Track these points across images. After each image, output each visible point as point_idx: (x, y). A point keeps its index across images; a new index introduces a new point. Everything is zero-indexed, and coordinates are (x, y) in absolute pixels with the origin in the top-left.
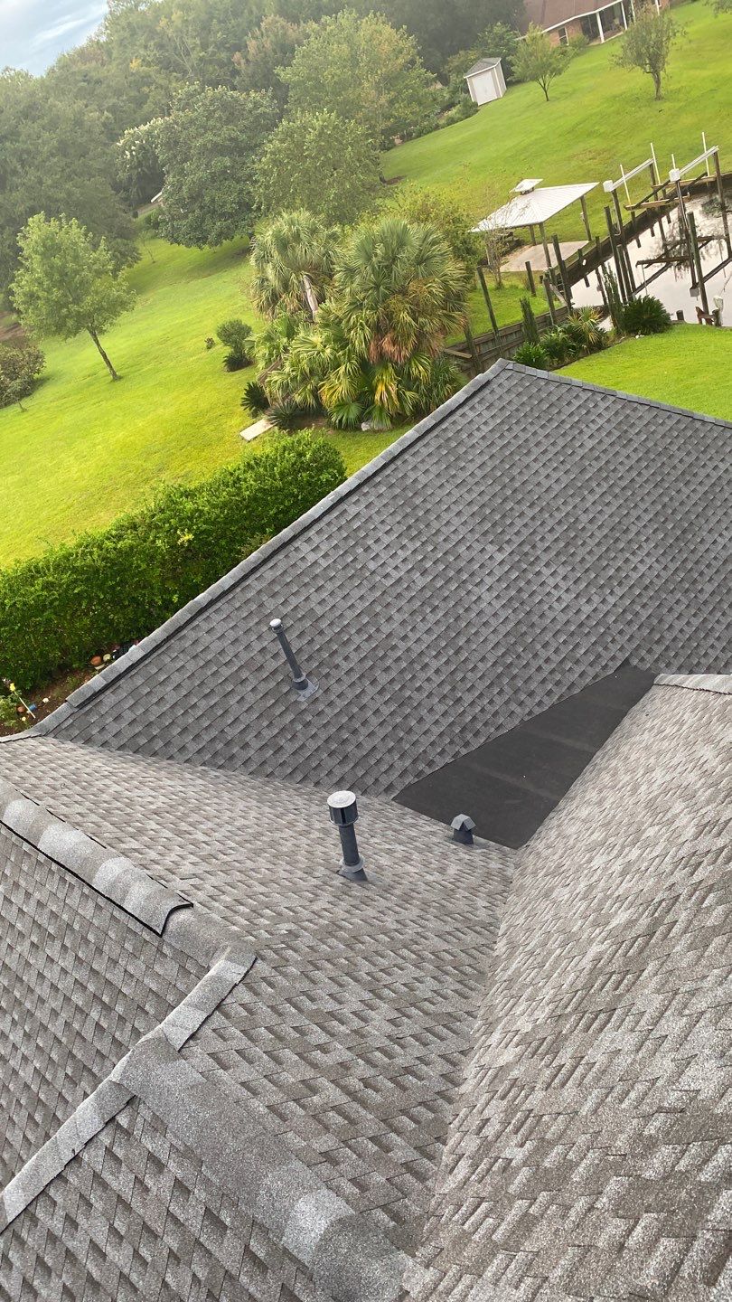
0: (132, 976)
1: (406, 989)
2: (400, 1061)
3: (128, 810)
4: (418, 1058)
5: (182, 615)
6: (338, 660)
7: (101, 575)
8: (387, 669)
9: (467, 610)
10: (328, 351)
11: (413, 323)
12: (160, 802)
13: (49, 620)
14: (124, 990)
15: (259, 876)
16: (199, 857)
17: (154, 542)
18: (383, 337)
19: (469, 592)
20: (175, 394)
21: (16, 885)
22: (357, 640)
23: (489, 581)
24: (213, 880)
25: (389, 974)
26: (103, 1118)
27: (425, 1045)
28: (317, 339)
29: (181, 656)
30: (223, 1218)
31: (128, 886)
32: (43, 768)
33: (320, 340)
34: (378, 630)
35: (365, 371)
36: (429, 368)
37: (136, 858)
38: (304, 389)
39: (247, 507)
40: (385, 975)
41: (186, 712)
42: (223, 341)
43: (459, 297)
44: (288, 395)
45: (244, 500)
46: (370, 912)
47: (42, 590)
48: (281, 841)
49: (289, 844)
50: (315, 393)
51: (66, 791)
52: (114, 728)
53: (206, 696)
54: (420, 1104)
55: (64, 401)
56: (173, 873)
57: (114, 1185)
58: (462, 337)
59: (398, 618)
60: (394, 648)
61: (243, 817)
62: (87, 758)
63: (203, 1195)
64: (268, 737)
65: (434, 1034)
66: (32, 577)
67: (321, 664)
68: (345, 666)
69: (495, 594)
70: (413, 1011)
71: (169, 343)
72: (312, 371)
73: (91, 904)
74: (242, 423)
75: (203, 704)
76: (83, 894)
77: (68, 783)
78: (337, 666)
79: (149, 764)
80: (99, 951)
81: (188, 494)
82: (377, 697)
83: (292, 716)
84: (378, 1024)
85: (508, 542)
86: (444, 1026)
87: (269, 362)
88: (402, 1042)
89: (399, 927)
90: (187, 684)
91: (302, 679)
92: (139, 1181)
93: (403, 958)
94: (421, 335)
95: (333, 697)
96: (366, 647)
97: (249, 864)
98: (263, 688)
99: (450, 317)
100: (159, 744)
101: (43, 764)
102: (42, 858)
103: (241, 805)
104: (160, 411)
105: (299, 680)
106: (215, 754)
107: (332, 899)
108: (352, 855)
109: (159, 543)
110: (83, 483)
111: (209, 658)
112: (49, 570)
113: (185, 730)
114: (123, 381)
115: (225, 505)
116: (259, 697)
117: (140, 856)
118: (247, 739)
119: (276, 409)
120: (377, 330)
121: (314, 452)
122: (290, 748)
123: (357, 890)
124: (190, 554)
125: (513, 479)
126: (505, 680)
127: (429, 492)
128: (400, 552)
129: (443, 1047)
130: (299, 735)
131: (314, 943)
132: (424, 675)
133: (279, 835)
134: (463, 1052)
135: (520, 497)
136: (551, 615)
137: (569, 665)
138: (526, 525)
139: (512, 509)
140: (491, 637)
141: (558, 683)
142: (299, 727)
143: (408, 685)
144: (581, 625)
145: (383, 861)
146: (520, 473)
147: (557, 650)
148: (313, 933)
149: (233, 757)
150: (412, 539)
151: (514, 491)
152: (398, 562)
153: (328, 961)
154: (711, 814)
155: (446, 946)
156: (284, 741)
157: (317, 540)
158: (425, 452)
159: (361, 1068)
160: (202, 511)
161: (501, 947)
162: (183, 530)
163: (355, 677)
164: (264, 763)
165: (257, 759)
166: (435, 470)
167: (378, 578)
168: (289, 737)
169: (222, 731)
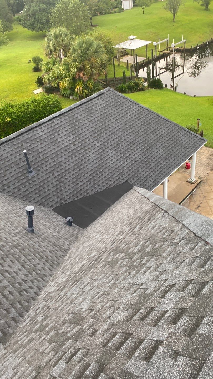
1: (33, 266)
4: (29, 287)
6: (43, 166)
8: (58, 171)
9: (85, 158)
10: (64, 72)
11: (90, 70)
18: (81, 72)
19: (87, 153)
20: (16, 75)
22: (50, 161)
23: (93, 151)
25: (30, 261)
27: (33, 283)
28: (61, 68)
33: (62, 68)
34: (57, 159)
35: (74, 81)
36: (93, 84)
38: (55, 82)
39: (29, 114)
40: (28, 261)
42: (34, 62)
43: (105, 65)
44: (50, 83)
45: (29, 112)
46: (31, 242)
48: (11, 217)
49: (13, 219)
50: (58, 84)
54: (25, 300)
58: (104, 78)
59: (64, 157)
60: (61, 165)
61: (2, 209)
64: (17, 186)
65: (37, 280)
67: (38, 166)
68: (45, 168)
69: (94, 155)
70: (34, 273)
72: (58, 77)
74: (35, 88)
78: (43, 168)
81: (12, 106)
82: (53, 179)
83: (26, 181)
84: (21, 275)
85: (101, 141)
86: (41, 278)
87: (46, 71)
88: (26, 281)
89: (39, 247)
91: (31, 170)
93: (36, 257)
94: (92, 74)
95: (40, 177)
96: (53, 164)
98: (18, 170)
99: (102, 71)
103: (2, 204)
104: (10, 79)
105: (30, 170)
107: (20, 237)
108: (31, 224)
115: (23, 112)
116: (16, 173)
118: (10, 185)
119: (45, 87)
120: (79, 70)
121: (53, 102)
122: (23, 190)
123: (30, 235)
124: (9, 125)
125: (105, 123)
126: (92, 181)
127: (81, 122)
128: (68, 138)
129: (38, 284)
130: (27, 186)
131: (10, 249)
132: (69, 175)
133: (11, 215)
134: (44, 286)
135: (107, 128)
136: (109, 164)
137: (111, 179)
138: (107, 137)
139: (104, 132)
140: (90, 167)
141: (107, 184)
142: (27, 184)
143: (63, 177)
144: (116, 169)
145: (42, 228)
146: (108, 122)
147: (108, 175)
148: (10, 246)
149: (4, 190)
150: (73, 135)
151: (105, 127)
152: (67, 140)
153: (12, 255)
154: (124, 229)
155: (51, 255)
156: (22, 187)
157: (43, 129)
158: (81, 109)
159: (10, 288)
160: (15, 112)
161: (67, 257)
162: (8, 117)
163: (48, 172)
164: (14, 193)
165: (12, 192)
166: (83, 115)
167: (60, 144)
168: (24, 186)
169: (2, 181)
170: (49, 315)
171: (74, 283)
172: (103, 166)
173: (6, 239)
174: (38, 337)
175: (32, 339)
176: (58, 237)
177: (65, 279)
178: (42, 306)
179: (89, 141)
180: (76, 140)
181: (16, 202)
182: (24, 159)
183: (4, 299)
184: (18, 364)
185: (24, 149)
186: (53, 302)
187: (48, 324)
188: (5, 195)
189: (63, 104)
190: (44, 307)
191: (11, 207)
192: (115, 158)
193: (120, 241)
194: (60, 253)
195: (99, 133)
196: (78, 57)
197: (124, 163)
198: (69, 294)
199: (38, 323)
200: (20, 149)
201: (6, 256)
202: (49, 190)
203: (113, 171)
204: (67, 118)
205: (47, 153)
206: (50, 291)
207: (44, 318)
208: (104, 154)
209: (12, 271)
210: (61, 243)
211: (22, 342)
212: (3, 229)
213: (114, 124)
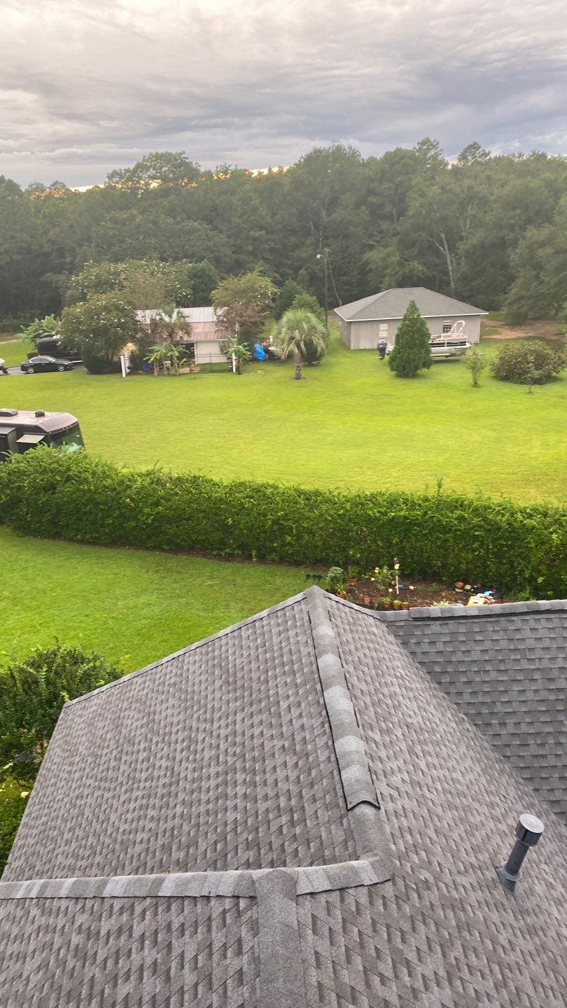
0: (317, 818)
3: (392, 711)
12: (416, 720)
14: (308, 821)
15: (438, 824)
16: (411, 778)
24: (406, 802)
29: (502, 633)
31: (352, 762)
32: (364, 644)
37: (370, 748)
48: (475, 812)
49: (478, 818)
51: (366, 669)
52: (426, 648)
53: (500, 671)
56: (385, 777)
57: (214, 934)
61: (463, 774)
62: (395, 655)
64: (523, 731)
73: (326, 753)
76: (327, 743)
77: (371, 665)
79: (430, 688)
92: (225, 947)
97: (439, 810)
100: (445, 679)
101: (366, 640)
102: (322, 701)
103: (468, 763)
106: (479, 714)
107: (475, 884)
108: (514, 865)
111: (520, 647)
113: (469, 682)
116: (536, 699)
117: (375, 748)
118: (507, 721)
122: (534, 750)
123: (499, 893)
130: (547, 746)
131: (437, 904)
133: (476, 805)
142: (551, 741)
148: (442, 896)
149: (490, 725)
153: (436, 924)
156: (533, 742)
164: (508, 745)
165: (504, 740)
168: (539, 742)
169: (494, 702)
173: (441, 869)
181: (502, 773)
188: (484, 738)
191: (484, 782)
201: (420, 918)
209: (419, 970)
212: (445, 835)
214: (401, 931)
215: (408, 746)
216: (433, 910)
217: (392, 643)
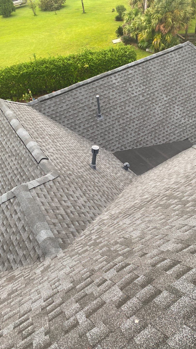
0: (29, 171)
1: (92, 196)
2: (82, 210)
3: (43, 132)
4: (87, 211)
5: (74, 86)
6: (111, 112)
7: (61, 69)
8: (123, 119)
9: (151, 111)
10: (145, 23)
11: (172, 23)
12: (52, 133)
13: (44, 77)
14: (26, 173)
15: (69, 159)
16: (56, 149)
17: (78, 64)
18: (162, 24)
19: (153, 106)
20: (99, 23)
21: (9, 140)
22: (118, 109)
23: (160, 104)
24: (57, 156)
25: (90, 191)
26: (7, 198)
27: (90, 209)
28: (143, 18)
29: (71, 97)
30: (26, 228)
31: (34, 149)
32: (25, 114)
33: (144, 19)
34: (125, 108)
35: (153, 33)
36: (171, 38)
37: (39, 144)
38: (134, 33)
39: (106, 62)
40: (88, 191)
41: (67, 113)
42: (117, 11)
43: (188, 19)
44: (129, 33)
45: (106, 60)
46: (93, 176)
47: (45, 68)
48: (79, 153)
49: (80, 154)
50: (137, 35)
51: (29, 121)
52: (48, 110)
53: (74, 110)
54: (82, 221)
55: (67, 15)
56: (47, 150)
57: (6, 214)
58: (184, 32)
59: (132, 106)
60: (127, 114)
61: (72, 144)
62: (38, 115)
63: (23, 222)
64: (86, 127)
65: (94, 208)
66: (43, 63)
67: (107, 112)
68: (113, 115)
69: (160, 109)
70: (92, 201)
71: (102, 6)
72: (138, 28)
73: (25, 151)
74: (114, 37)
75: (72, 112)
76: (24, 147)
77: (30, 120)
78: (110, 114)
79: (53, 123)
80: (23, 162)
81: (91, 53)
82: (118, 126)
83: (94, 123)
84: (82, 201)
85: (170, 95)
86: (97, 207)
87: (127, 21)
88: (85, 207)
89: (98, 182)
90: (70, 105)
91: (100, 114)
92: (11, 215)
93: (95, 189)
94: (172, 27)
95: (107, 122)
96: (120, 112)
97: (68, 155)
98: (89, 113)
99: (183, 25)
100: (58, 119)
101: (26, 113)
102: (17, 135)
103: (73, 141)
104: (93, 27)
106: (72, 126)
107: (84, 170)
108: (94, 162)
109: (79, 65)
110: (65, 41)
111: (78, 100)
112: (48, 63)
113: (66, 117)
114: (86, 14)
115: (100, 60)
116: (87, 115)
117: (41, 143)
118: (81, 125)
119: (124, 37)
120: (161, 21)
121: (130, 52)
122: (91, 131)
123: (92, 170)
124: (86, 71)
125: (178, 78)
126: (154, 133)
127: (153, 74)
128: (139, 88)
129: (94, 211)
130: (94, 129)
131: (75, 178)
132: (132, 124)
133: (79, 151)
134: (99, 214)
135: (178, 84)
136: (173, 119)
137: (172, 134)
138: (176, 92)
139: (174, 86)
140: (154, 120)
141: (167, 138)
142: (95, 127)
143: (128, 125)
144: (180, 125)
145: (102, 167)
146: (180, 77)
147: (170, 130)
148: (76, 176)
149: (76, 128)
150: (143, 86)
151: (177, 82)
152: (137, 90)
153: (76, 183)
154: (179, 180)
155: (107, 190)
156: (90, 129)
157: (117, 77)
158: (156, 61)
159: (72, 209)
160: (93, 59)
161: (120, 195)
162: (86, 63)
163: (114, 119)
164: (83, 133)
165: (82, 131)
166: (157, 68)
167: (130, 94)
168: (92, 128)
169: (75, 121)
170: (102, 236)
171: (126, 216)
172: (167, 121)
173: (73, 169)
174: (92, 250)
175: (87, 250)
176: (115, 178)
177: (117, 211)
178: (96, 228)
179: (158, 93)
180: (145, 92)
181: (84, 141)
182: (96, 103)
183: (66, 216)
184: (75, 265)
185: (97, 94)
186: (106, 227)
187: (101, 242)
188: (75, 133)
189: (138, 56)
190: (98, 229)
191: (79, 144)
192: (180, 114)
193: (175, 190)
194: (115, 191)
195: (169, 87)
196: (162, 8)
197: (188, 121)
198: (121, 223)
199: (92, 240)
200: (93, 94)
201: (71, 183)
202: (113, 135)
203: (176, 127)
204: (141, 68)
205: (117, 101)
206: (104, 218)
207: (98, 237)
208: (170, 108)
209: (75, 195)
210: (117, 183)
211: (78, 251)
212: (72, 161)
213: (186, 80)
214: (66, 188)
215: (52, 141)
216: (74, 180)
217: (36, 112)
